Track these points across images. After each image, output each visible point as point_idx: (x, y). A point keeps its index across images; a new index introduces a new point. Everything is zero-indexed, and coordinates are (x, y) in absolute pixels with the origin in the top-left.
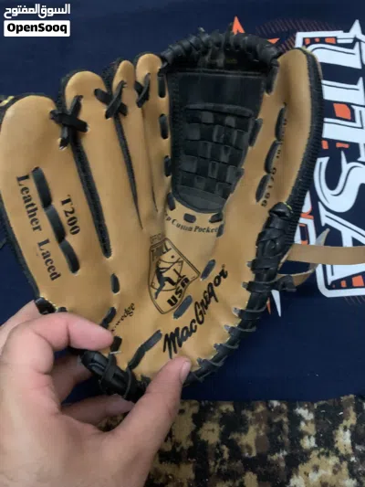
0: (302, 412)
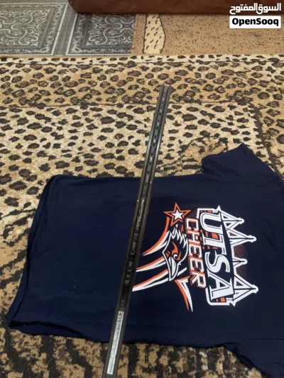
0: (202, 353)
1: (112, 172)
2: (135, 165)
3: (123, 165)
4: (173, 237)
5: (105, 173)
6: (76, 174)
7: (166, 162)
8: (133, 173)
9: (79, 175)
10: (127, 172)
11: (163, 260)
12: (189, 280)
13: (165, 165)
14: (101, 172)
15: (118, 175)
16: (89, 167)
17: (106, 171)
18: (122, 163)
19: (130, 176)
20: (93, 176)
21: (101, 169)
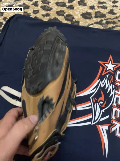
1: (61, 19)
2: (81, 15)
3: (71, 13)
4: (102, 86)
5: (56, 19)
6: (33, 16)
7: (108, 16)
8: (78, 22)
9: (35, 17)
10: (74, 20)
11: (90, 104)
12: (109, 127)
13: (107, 19)
14: (52, 17)
15: (66, 22)
16: (44, 11)
17: (57, 17)
18: (70, 12)
19: (76, 24)
20: (46, 19)
21: (53, 15)
